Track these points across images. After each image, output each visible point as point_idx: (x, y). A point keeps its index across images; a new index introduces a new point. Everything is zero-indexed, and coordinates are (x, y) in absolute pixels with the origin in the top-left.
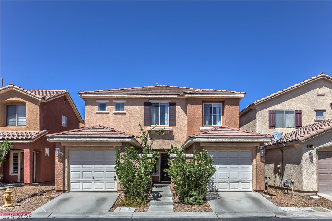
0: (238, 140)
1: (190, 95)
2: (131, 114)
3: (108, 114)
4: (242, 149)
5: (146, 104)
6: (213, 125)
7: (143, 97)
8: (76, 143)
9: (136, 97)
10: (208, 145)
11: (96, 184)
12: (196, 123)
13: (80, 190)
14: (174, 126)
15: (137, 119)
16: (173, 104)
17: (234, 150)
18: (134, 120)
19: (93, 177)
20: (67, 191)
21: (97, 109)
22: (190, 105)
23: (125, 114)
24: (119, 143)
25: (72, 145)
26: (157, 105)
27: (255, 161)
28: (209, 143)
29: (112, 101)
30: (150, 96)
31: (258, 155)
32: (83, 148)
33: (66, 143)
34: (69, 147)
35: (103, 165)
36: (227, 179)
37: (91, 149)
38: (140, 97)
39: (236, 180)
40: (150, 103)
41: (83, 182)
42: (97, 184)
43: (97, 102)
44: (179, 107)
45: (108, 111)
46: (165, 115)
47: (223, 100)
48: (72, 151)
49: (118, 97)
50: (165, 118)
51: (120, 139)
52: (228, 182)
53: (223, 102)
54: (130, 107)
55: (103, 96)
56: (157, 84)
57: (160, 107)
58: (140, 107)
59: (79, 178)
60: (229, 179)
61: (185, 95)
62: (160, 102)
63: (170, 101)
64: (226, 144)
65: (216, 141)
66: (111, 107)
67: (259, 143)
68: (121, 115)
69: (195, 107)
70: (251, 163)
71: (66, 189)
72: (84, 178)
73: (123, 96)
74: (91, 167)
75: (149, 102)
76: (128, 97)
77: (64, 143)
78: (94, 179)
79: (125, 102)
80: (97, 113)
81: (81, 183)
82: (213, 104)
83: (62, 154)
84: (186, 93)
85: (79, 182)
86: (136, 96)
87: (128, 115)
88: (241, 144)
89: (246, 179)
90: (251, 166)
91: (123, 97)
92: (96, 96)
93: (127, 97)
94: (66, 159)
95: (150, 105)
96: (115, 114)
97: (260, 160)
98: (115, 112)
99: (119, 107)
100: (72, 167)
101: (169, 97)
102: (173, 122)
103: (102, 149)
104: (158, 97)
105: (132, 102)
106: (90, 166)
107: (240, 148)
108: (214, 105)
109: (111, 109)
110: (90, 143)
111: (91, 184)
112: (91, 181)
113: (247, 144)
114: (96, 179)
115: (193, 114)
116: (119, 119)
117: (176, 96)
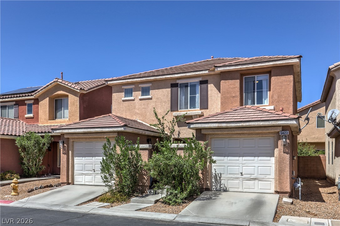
0: (247, 124)
1: (223, 69)
2: (157, 98)
3: (133, 100)
4: (258, 136)
5: (174, 85)
6: (256, 105)
7: (169, 78)
8: (77, 134)
9: (161, 78)
10: (211, 131)
11: (96, 177)
13: (83, 183)
14: (206, 109)
15: (164, 103)
16: (204, 82)
17: (247, 137)
18: (160, 106)
19: (94, 170)
20: (71, 183)
21: (124, 96)
22: (223, 81)
23: (151, 99)
24: (115, 133)
25: (73, 136)
26: (186, 86)
27: (276, 151)
29: (136, 86)
30: (176, 76)
31: (280, 143)
32: (84, 140)
33: (68, 135)
34: (73, 139)
36: (239, 176)
37: (91, 140)
38: (166, 78)
39: (252, 177)
40: (178, 83)
41: (86, 174)
42: (97, 177)
43: (123, 88)
44: (212, 85)
45: (134, 97)
46: (196, 96)
47: (269, 69)
48: (76, 142)
49: (143, 80)
50: (196, 100)
52: (240, 179)
53: (270, 72)
54: (156, 90)
55: (128, 82)
56: (212, 57)
57: (189, 88)
58: (167, 89)
59: (82, 170)
60: (242, 175)
61: (216, 70)
62: (189, 81)
63: (200, 79)
64: (234, 129)
65: (218, 126)
66: (137, 92)
67: (281, 126)
68: (146, 101)
69: (230, 83)
70: (272, 155)
71: (70, 182)
72: (86, 170)
73: (147, 79)
74: (92, 159)
75: (177, 82)
76: (153, 79)
77: (67, 134)
79: (151, 85)
80: (124, 101)
81: (84, 176)
82: (256, 76)
83: (65, 146)
84: (216, 67)
85: (82, 174)
86: (161, 77)
87: (154, 100)
88: (254, 128)
89: (266, 177)
90: (273, 159)
91: (147, 80)
92: (121, 82)
93: (152, 79)
94: (70, 151)
95: (178, 87)
96: (141, 100)
97: (282, 150)
98: (140, 97)
99: (145, 91)
100: (77, 160)
101: (199, 74)
102: (204, 105)
103: (101, 139)
104: (185, 76)
105: (158, 85)
106: (91, 158)
107: (255, 135)
108: (258, 78)
109: (137, 95)
110: (89, 134)
111: (92, 177)
112: (92, 174)
113: (263, 128)
114: (96, 172)
115: (228, 93)
116: (145, 105)
117: (207, 72)
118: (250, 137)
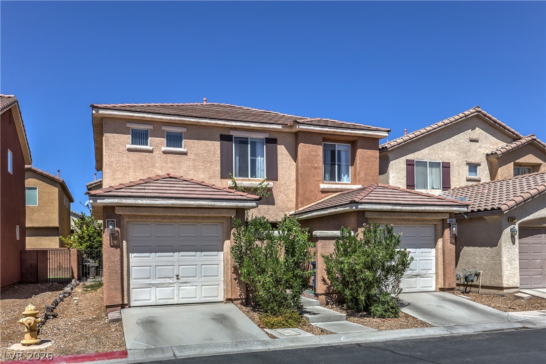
0: (423, 208)
1: (306, 127)
2: (197, 155)
3: (151, 152)
4: (423, 223)
5: (225, 138)
6: (337, 182)
7: (221, 124)
8: (148, 208)
9: (207, 123)
10: (378, 215)
11: (182, 289)
12: (314, 176)
13: (152, 302)
14: (274, 180)
15: (208, 164)
16: (272, 141)
17: (412, 224)
18: (202, 167)
19: (177, 276)
20: (126, 305)
21: (130, 141)
22: (303, 144)
23: (185, 154)
24: (232, 211)
25: (140, 212)
26: (243, 142)
27: (440, 242)
28: (378, 213)
29: (157, 128)
30: (234, 124)
31: (447, 232)
32: (159, 220)
33: (127, 208)
34: (129, 216)
35: (197, 252)
37: (174, 220)
38: (216, 124)
39: (414, 274)
40: (232, 136)
41: (157, 286)
42: (184, 289)
43: (129, 127)
44: (283, 147)
45: (151, 146)
46: (257, 160)
47: (355, 139)
48: (134, 224)
49: (174, 120)
50: (257, 165)
51: (237, 203)
53: (354, 143)
54: (195, 141)
55: (144, 117)
56: (205, 99)
57: (249, 145)
58: (214, 142)
59: (149, 278)
61: (297, 127)
62: (250, 136)
63: (267, 136)
64: (404, 214)
66: (158, 139)
67: (447, 213)
68: (176, 156)
69: (311, 148)
70: (434, 245)
71: (126, 302)
72: (158, 278)
73: (184, 119)
74: (172, 256)
75: (231, 134)
76: (194, 122)
77: (124, 208)
78: (178, 279)
79: (186, 131)
80: (129, 150)
81: (153, 289)
82: (336, 144)
83: (117, 231)
84: (299, 123)
85: (150, 286)
86: (209, 121)
87: (190, 156)
88: (424, 214)
89: (427, 272)
90: (433, 250)
91: (183, 121)
92: (130, 116)
93: (192, 121)
94: (124, 242)
95: (232, 141)
96: (165, 152)
97: (449, 241)
98: (164, 148)
99: (174, 140)
100: (135, 259)
101: (268, 128)
102: (272, 174)
103: (197, 220)
104: (248, 126)
105: (200, 133)
106: (171, 254)
107: (419, 222)
108: (338, 147)
109: (158, 144)
110: (177, 210)
111: (173, 289)
112: (172, 283)
113: (433, 214)
114: (182, 280)
115: (308, 161)
116: (174, 163)
117: (280, 127)
118: (411, 224)
